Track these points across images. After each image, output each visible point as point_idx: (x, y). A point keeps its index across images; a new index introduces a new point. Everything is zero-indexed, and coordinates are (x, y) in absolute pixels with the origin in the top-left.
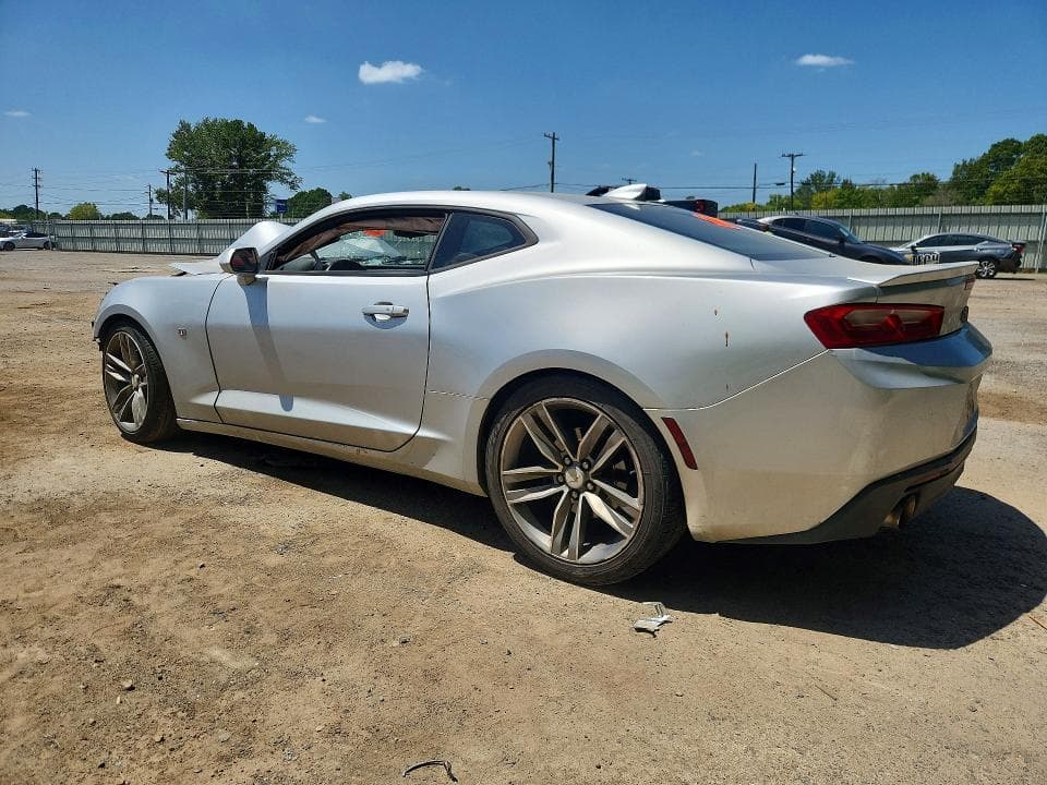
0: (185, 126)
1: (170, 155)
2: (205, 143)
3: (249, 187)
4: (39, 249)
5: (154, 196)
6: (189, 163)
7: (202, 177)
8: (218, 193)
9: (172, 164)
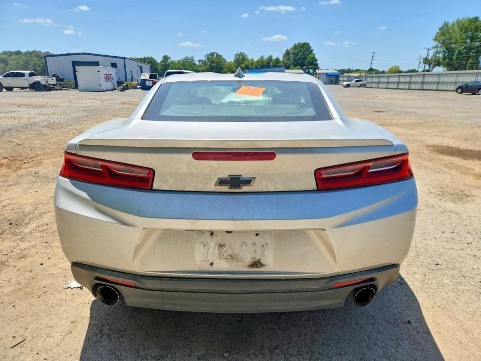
0: (446, 24)
1: (435, 39)
2: (454, 31)
3: (473, 53)
4: (359, 87)
5: (422, 60)
6: (444, 43)
7: (447, 49)
8: (455, 57)
9: (435, 44)
